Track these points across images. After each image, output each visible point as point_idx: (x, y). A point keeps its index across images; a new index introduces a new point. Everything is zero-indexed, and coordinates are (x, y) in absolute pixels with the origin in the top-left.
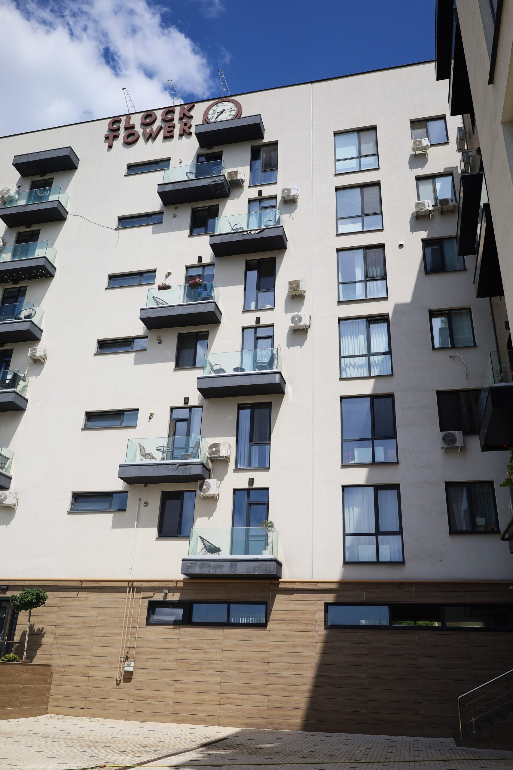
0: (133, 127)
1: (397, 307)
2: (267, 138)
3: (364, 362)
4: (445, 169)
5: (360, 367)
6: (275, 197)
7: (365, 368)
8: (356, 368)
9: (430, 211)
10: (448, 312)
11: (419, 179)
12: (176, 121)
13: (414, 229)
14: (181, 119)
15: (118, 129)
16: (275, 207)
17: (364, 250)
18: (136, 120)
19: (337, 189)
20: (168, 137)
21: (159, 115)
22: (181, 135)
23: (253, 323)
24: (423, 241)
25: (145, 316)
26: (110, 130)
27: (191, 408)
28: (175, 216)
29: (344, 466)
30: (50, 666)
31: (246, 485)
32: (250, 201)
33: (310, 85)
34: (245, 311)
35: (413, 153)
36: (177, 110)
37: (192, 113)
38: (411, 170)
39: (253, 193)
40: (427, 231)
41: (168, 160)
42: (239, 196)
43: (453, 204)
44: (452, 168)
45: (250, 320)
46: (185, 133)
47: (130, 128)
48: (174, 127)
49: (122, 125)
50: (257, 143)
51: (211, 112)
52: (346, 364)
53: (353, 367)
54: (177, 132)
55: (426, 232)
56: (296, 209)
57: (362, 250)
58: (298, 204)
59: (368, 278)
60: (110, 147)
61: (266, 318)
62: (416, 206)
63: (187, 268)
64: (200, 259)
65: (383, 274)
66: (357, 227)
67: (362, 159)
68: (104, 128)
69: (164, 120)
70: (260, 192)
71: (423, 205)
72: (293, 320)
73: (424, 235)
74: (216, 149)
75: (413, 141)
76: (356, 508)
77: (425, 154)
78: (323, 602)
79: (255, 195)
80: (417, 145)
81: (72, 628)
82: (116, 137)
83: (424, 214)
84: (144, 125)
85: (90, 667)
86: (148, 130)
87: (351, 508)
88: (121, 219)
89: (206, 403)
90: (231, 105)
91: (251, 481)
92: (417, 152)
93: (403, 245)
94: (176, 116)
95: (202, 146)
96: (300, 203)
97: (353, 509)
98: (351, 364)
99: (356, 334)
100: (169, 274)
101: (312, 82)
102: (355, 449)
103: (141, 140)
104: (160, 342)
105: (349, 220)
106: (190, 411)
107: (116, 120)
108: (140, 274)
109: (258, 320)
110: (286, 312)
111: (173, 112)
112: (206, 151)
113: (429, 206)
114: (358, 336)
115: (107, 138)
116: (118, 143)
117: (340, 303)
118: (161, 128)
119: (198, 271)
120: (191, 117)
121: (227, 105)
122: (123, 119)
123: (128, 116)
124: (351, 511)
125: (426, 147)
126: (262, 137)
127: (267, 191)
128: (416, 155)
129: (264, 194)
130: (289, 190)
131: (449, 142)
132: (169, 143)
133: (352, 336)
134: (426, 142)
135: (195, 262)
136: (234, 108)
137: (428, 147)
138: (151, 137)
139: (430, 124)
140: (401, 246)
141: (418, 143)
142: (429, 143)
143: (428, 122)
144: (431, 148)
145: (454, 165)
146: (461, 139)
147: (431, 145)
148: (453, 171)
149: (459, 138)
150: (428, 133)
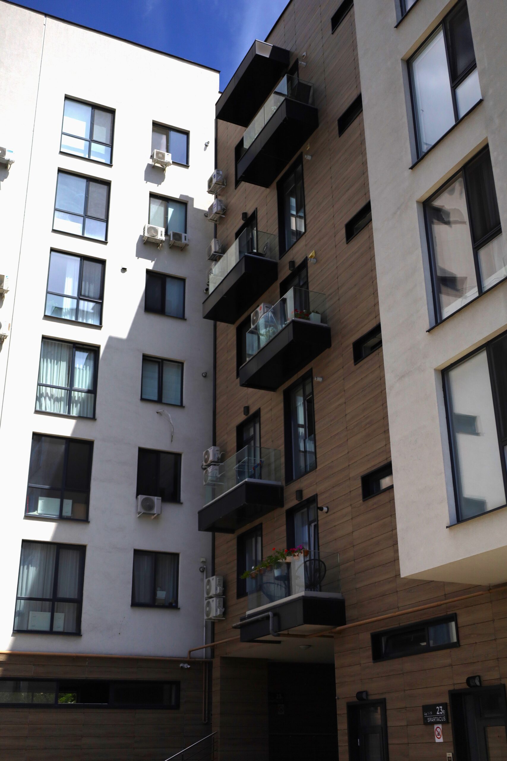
1: (112, 340)
3: (63, 395)
4: (181, 196)
5: (58, 400)
7: (62, 403)
8: (52, 401)
9: (162, 241)
10: (160, 360)
11: (153, 195)
13: (139, 254)
17: (81, 260)
19: (61, 171)
24: (148, 272)
29: (27, 517)
33: (43, 17)
35: (151, 162)
38: (146, 183)
40: (153, 262)
43: (185, 242)
44: (187, 197)
52: (41, 393)
53: (50, 399)
55: (152, 262)
56: (6, 178)
57: (79, 259)
58: (9, 171)
59: (81, 296)
62: (150, 229)
65: (98, 295)
66: (76, 228)
67: (93, 144)
71: (156, 231)
73: (150, 265)
75: (156, 151)
76: (31, 566)
77: (163, 170)
80: (159, 158)
83: (154, 241)
87: (26, 567)
92: (157, 165)
93: (126, 269)
96: (12, 170)
97: (28, 568)
98: (47, 394)
99: (59, 359)
101: (46, 15)
102: (40, 498)
105: (68, 215)
113: (161, 235)
114: (59, 362)
117: (46, 317)
124: (26, 571)
125: (167, 164)
128: (154, 167)
130: (3, 151)
131: (189, 166)
133: (53, 360)
134: (168, 158)
137: (170, 164)
139: (172, 134)
140: (124, 270)
141: (160, 155)
142: (172, 159)
143: (170, 131)
144: (172, 165)
145: (190, 196)
146: (217, 183)
147: (173, 162)
148: (188, 201)
149: (214, 181)
150: (170, 145)
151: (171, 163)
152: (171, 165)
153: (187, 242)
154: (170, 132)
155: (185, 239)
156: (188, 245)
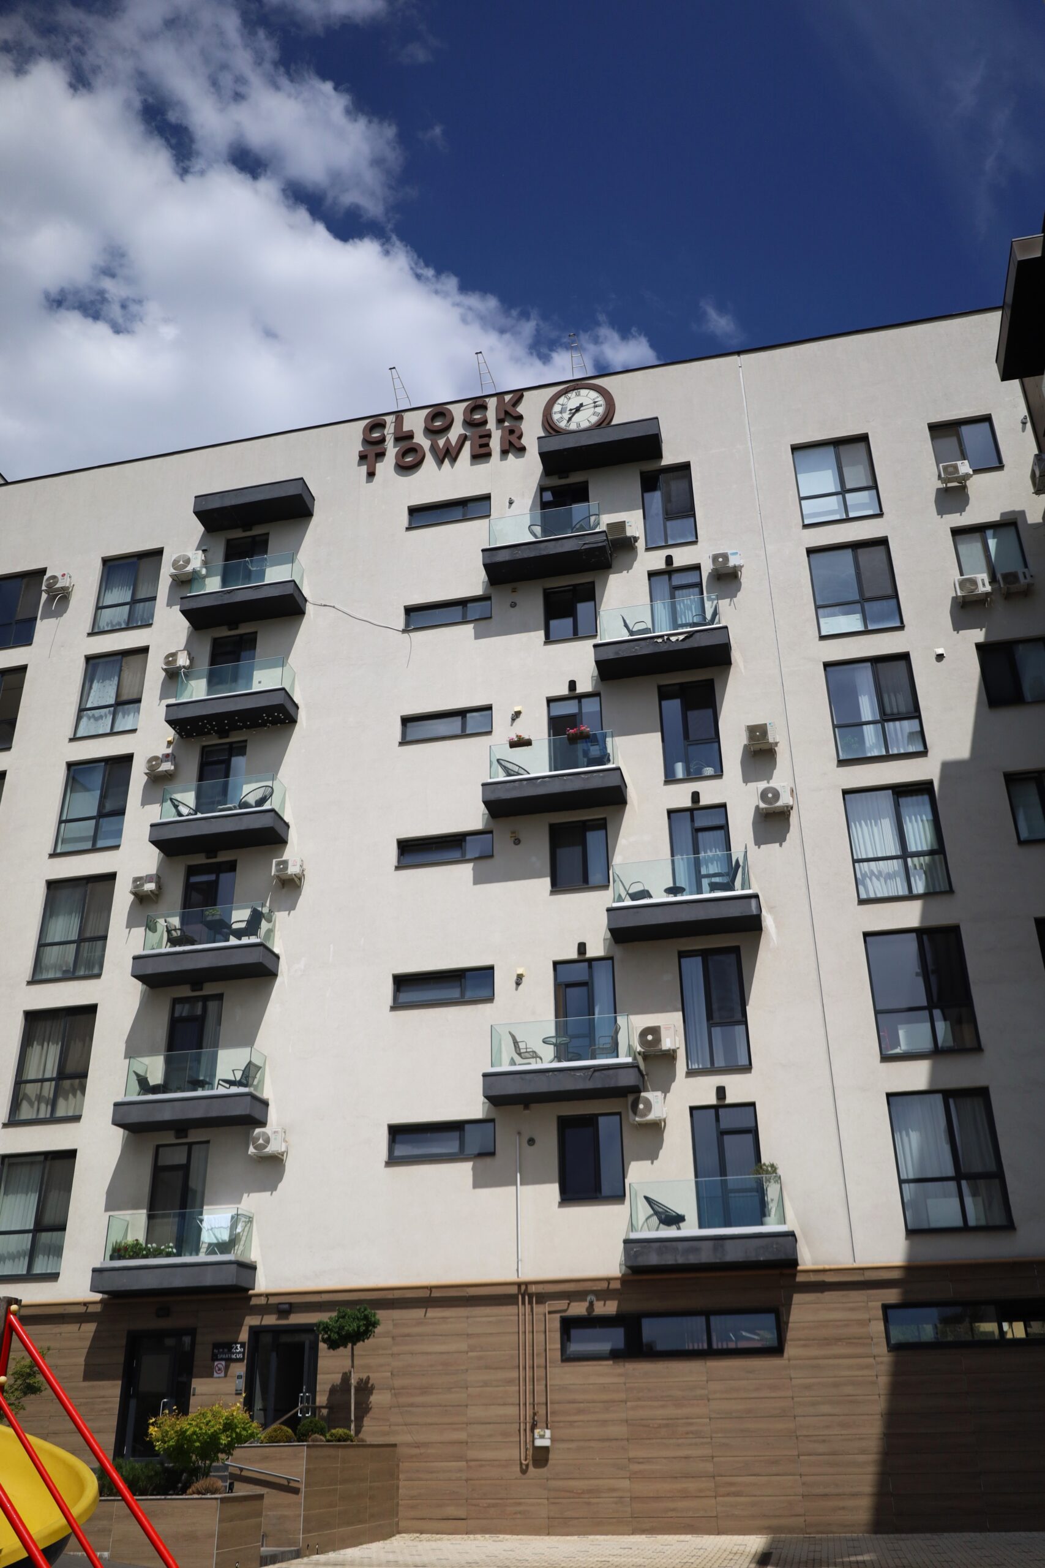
0: (410, 436)
1: (948, 768)
2: (669, 458)
3: (896, 868)
4: (1002, 514)
5: (889, 876)
6: (697, 568)
7: (898, 880)
8: (882, 880)
9: (987, 594)
10: (1036, 775)
11: (957, 532)
12: (492, 425)
13: (959, 625)
14: (500, 421)
15: (382, 440)
16: (699, 585)
17: (872, 665)
18: (415, 423)
19: (810, 552)
20: (481, 455)
21: (458, 412)
22: (504, 453)
23: (687, 803)
24: (979, 646)
25: (492, 797)
26: (366, 442)
27: (591, 961)
28: (513, 605)
29: (885, 1058)
30: (395, 1445)
31: (712, 1100)
32: (652, 575)
33: (735, 357)
34: (670, 779)
35: (940, 485)
36: (492, 403)
37: (521, 409)
38: (942, 517)
39: (656, 560)
40: (984, 629)
41: (487, 498)
42: (629, 567)
43: (1026, 581)
44: (1013, 512)
45: (680, 796)
46: (513, 447)
47: (403, 437)
48: (489, 436)
49: (390, 430)
50: (650, 466)
51: (557, 408)
52: (863, 872)
53: (878, 878)
54: (495, 444)
55: (981, 630)
56: (739, 590)
57: (869, 664)
58: (741, 580)
59: (886, 717)
60: (371, 474)
61: (710, 792)
62: (962, 584)
63: (550, 701)
64: (572, 685)
65: (911, 708)
66: (854, 622)
67: (848, 496)
68: (353, 438)
69: (468, 423)
70: (669, 560)
71: (973, 582)
72: (763, 795)
73: (978, 635)
74: (575, 478)
75: (943, 466)
76: (912, 1131)
77: (964, 488)
78: (879, 1304)
79: (661, 565)
80: (950, 474)
81: (423, 1375)
82: (381, 455)
83: (975, 598)
84: (430, 432)
85: (467, 1443)
86: (441, 443)
87: (904, 1133)
88: (409, 611)
89: (618, 953)
90: (593, 395)
91: (721, 1092)
92: (950, 485)
93: (943, 655)
94: (491, 415)
95: (548, 471)
96: (745, 578)
97: (908, 1135)
98: (872, 872)
99: (876, 817)
100: (517, 714)
101: (739, 353)
102: (899, 1026)
103: (429, 461)
104: (517, 842)
105: (838, 608)
106: (590, 967)
107: (376, 424)
108: (462, 713)
109: (696, 796)
110: (746, 780)
111: (484, 407)
112: (556, 481)
113: (984, 585)
114: (879, 821)
115: (363, 457)
116: (386, 467)
117: (842, 763)
118: (463, 439)
119: (570, 708)
120: (520, 418)
121: (587, 397)
122: (390, 420)
123: (399, 414)
124: (906, 1139)
125: (967, 477)
126: (659, 455)
127: (682, 557)
128: (947, 490)
129: (677, 563)
130: (725, 557)
131: (1003, 466)
132: (482, 468)
133: (869, 822)
134: (964, 468)
135: (564, 691)
136: (601, 400)
137: (969, 475)
138: (447, 455)
139: (965, 430)
140: (940, 657)
141: (951, 469)
142: (971, 468)
143: (960, 427)
144: (974, 476)
145: (1017, 509)
146: (1042, 474)
147: (974, 471)
148: (1016, 519)
149: (1038, 474)
150: (965, 448)
151: (971, 472)
152: (971, 476)
153: (1029, 580)
154: (959, 429)
155: (1025, 577)
156: (1033, 584)
